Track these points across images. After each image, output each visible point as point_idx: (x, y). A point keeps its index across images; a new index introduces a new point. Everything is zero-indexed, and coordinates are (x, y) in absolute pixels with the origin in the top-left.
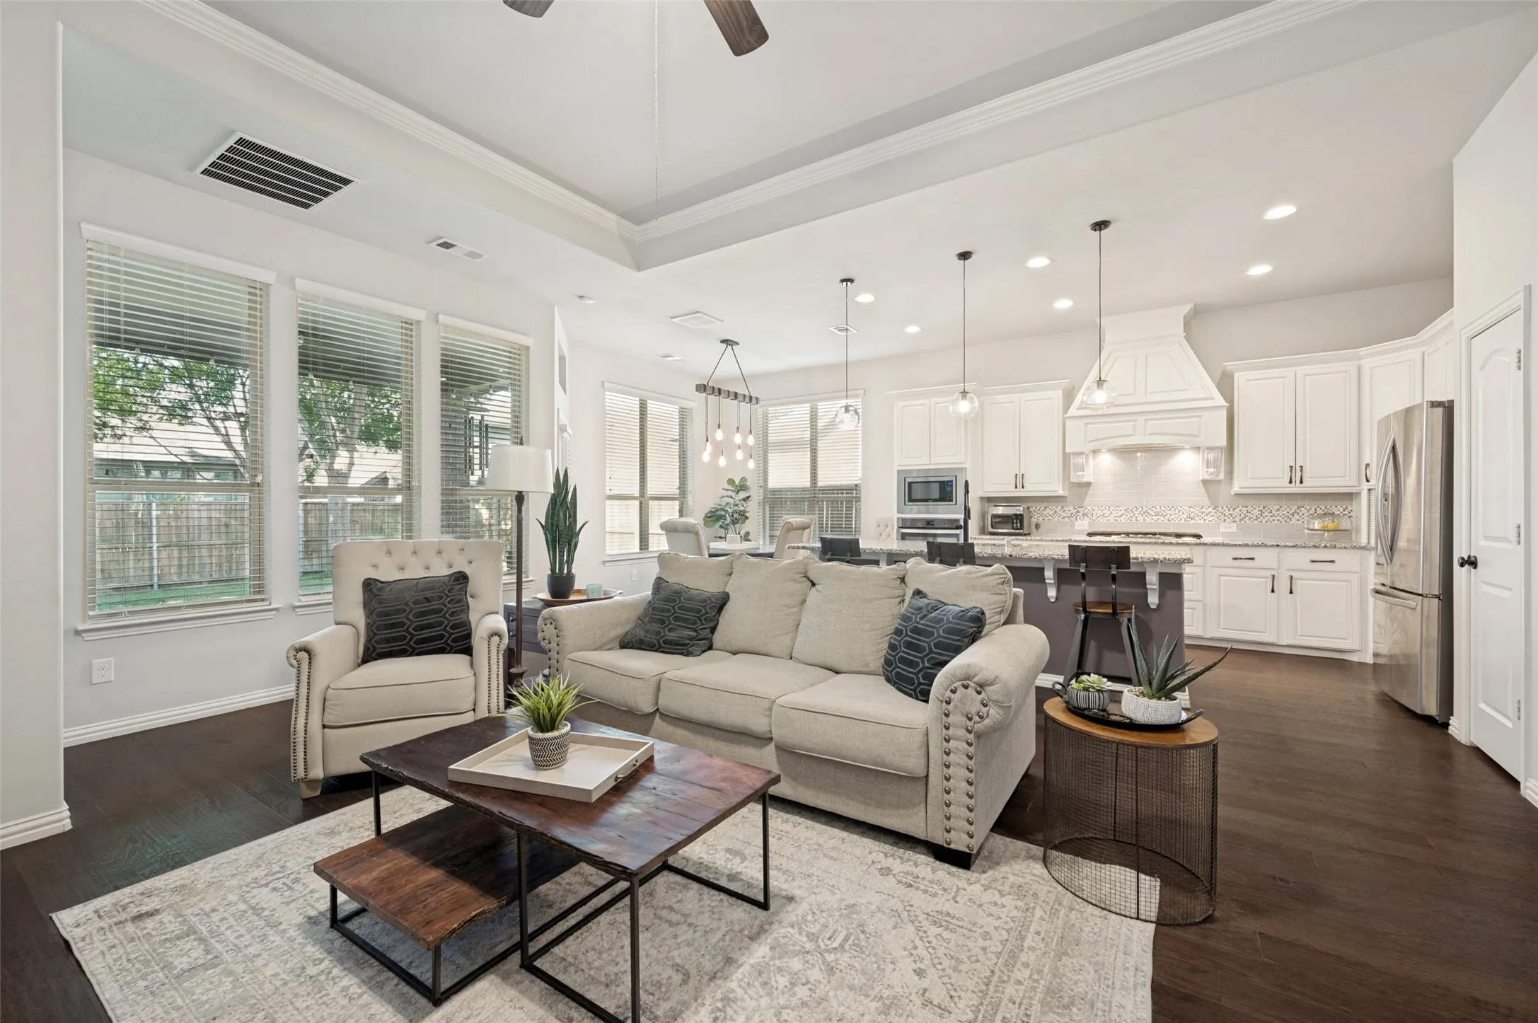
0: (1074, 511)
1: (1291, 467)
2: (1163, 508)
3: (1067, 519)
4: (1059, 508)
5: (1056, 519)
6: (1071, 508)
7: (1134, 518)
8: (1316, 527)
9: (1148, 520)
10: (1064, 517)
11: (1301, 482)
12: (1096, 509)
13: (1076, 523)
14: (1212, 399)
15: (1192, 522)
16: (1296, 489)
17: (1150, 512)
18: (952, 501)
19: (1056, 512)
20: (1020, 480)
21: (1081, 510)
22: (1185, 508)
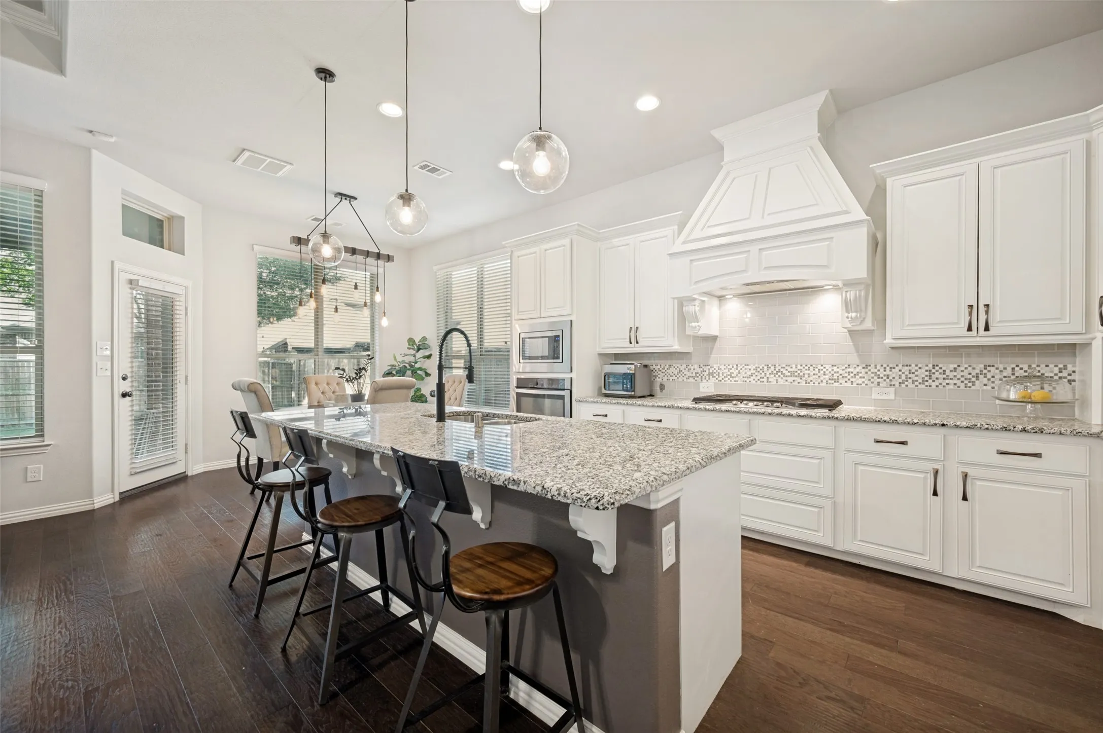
0: (699, 370)
1: (971, 307)
2: (799, 367)
3: (691, 380)
4: (684, 366)
5: (680, 379)
6: (696, 366)
7: (765, 380)
8: (1012, 396)
9: (781, 382)
10: (689, 377)
11: (987, 328)
12: (722, 367)
13: (702, 385)
14: (846, 212)
15: (836, 384)
16: (980, 339)
17: (784, 372)
18: (558, 358)
19: (680, 371)
20: (634, 334)
21: (706, 368)
22: (827, 367)
